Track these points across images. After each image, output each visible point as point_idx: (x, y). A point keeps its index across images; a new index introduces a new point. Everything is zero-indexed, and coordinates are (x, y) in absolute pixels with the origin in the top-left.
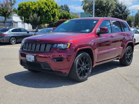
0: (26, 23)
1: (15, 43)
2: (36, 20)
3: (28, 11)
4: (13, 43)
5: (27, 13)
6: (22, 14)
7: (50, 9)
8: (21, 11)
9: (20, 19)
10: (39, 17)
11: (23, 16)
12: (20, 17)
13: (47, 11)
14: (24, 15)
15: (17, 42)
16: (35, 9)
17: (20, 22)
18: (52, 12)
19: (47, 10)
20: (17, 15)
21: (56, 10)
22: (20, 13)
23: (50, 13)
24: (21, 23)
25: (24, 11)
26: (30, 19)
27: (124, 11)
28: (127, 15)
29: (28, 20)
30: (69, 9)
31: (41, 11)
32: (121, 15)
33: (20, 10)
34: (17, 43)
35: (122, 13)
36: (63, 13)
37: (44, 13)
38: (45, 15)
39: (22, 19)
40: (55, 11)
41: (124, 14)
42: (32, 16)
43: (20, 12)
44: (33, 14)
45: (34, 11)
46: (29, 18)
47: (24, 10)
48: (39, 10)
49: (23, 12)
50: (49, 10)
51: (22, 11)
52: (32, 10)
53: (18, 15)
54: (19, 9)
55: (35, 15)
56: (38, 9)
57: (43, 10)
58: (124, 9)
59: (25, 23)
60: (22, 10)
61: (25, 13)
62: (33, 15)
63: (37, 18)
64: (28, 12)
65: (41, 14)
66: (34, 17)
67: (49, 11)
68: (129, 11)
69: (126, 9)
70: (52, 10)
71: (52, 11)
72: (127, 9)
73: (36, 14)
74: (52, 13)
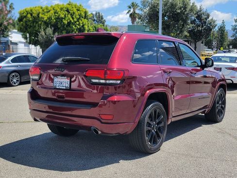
0: (33, 44)
1: (18, 83)
2: (50, 40)
3: (37, 23)
4: (15, 83)
5: (35, 26)
6: (27, 29)
7: (75, 20)
8: (24, 24)
9: (23, 37)
10: (56, 34)
11: (28, 33)
12: (22, 33)
13: (69, 23)
14: (29, 30)
15: (22, 81)
16: (48, 20)
17: (21, 42)
18: (79, 25)
19: (70, 21)
20: (16, 31)
21: (85, 21)
22: (22, 27)
23: (75, 26)
24: (23, 45)
25: (29, 23)
26: (40, 37)
27: (205, 23)
28: (211, 30)
29: (36, 39)
30: (105, 20)
31: (59, 24)
32: (201, 29)
33: (22, 23)
34: (21, 83)
35: (202, 27)
36: (95, 27)
37: (65, 26)
38: (65, 29)
39: (26, 38)
40: (83, 23)
41: (205, 27)
42: (43, 33)
43: (22, 25)
44: (46, 28)
45: (47, 24)
46: (38, 35)
47: (30, 21)
48: (56, 21)
49: (28, 25)
50: (72, 21)
51: (26, 24)
52: (43, 21)
53: (18, 30)
54: (20, 20)
55: (50, 30)
56: (54, 21)
57: (62, 21)
58: (206, 19)
59: (31, 45)
60: (26, 22)
61: (31, 26)
62: (44, 30)
63: (52, 36)
64: (37, 26)
65: (59, 28)
66: (47, 34)
67: (73, 24)
68: (214, 22)
69: (208, 18)
70: (78, 21)
71: (78, 23)
72: (210, 18)
73: (51, 28)
74: (79, 27)
